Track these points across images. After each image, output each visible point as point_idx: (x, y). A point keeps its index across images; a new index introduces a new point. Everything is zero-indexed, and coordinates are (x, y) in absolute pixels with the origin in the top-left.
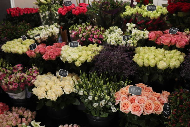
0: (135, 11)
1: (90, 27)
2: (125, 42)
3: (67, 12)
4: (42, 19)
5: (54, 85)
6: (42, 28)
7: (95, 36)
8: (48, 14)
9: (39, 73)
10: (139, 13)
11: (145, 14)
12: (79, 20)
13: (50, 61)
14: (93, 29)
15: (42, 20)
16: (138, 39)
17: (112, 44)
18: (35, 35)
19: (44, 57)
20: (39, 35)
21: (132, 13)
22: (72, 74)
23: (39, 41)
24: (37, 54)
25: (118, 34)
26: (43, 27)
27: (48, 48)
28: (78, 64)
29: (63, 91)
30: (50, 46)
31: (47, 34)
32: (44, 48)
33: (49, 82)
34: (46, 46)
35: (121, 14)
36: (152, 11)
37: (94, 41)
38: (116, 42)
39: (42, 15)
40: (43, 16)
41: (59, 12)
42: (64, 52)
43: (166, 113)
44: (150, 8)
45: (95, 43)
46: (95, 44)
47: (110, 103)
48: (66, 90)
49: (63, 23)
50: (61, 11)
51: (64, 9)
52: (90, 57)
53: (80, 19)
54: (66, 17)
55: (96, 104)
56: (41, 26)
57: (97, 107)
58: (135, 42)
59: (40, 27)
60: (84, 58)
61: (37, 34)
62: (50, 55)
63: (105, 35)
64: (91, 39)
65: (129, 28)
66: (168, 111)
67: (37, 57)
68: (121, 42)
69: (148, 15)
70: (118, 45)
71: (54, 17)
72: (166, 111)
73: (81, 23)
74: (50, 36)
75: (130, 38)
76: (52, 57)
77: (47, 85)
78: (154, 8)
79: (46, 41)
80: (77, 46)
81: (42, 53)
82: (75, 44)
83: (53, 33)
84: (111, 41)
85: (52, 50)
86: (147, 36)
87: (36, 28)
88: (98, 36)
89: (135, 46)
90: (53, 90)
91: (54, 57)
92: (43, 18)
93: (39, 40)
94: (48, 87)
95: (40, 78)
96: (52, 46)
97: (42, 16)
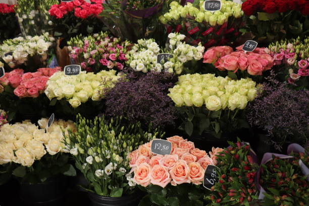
0: (185, 11)
1: (107, 40)
2: (161, 65)
3: (66, 12)
4: (21, 24)
5: (31, 140)
6: (19, 42)
7: (112, 56)
8: (34, 15)
9: (5, 120)
10: (191, 14)
11: (200, 16)
12: (86, 27)
13: (27, 100)
14: (110, 44)
15: (22, 27)
16: (184, 60)
17: (138, 69)
18: (4, 53)
19: (16, 91)
20: (11, 53)
21: (180, 15)
22: (65, 123)
23: (12, 64)
24: (5, 87)
25: (151, 51)
26: (20, 39)
27: (26, 77)
28: (75, 103)
29: (46, 149)
30: (30, 73)
31: (26, 52)
32: (19, 76)
33: (22, 135)
34: (24, 73)
35: (162, 16)
36: (212, 12)
37: (110, 65)
38: (146, 66)
39: (21, 16)
40: (24, 19)
41: (51, 12)
42: (52, 82)
43: (210, 182)
44: (210, 5)
45: (111, 69)
46: (113, 70)
47: (124, 169)
48: (50, 148)
49: (59, 32)
50: (55, 10)
51: (61, 7)
52: (96, 91)
53: (90, 26)
54: (63, 22)
55: (100, 171)
56: (17, 37)
57: (101, 176)
58: (179, 65)
59: (14, 40)
60: (86, 93)
61: (8, 51)
62: (27, 89)
63: (130, 55)
64: (105, 62)
65: (172, 42)
66: (213, 178)
67: (4, 91)
68: (154, 66)
69: (206, 19)
70: (149, 71)
71: (45, 23)
72: (209, 179)
73: (92, 34)
74: (32, 55)
75: (168, 58)
76: (32, 92)
77: (17, 139)
78: (216, 5)
79: (26, 64)
80: (77, 73)
81: (14, 84)
82: (74, 70)
83: (36, 50)
84: (136, 65)
85: (32, 80)
86: (199, 56)
87: (8, 41)
88: (116, 55)
89: (179, 72)
90: (28, 148)
91: (35, 92)
92: (22, 22)
93: (11, 62)
94: (18, 144)
95: (7, 129)
96: (33, 74)
97: (20, 20)
